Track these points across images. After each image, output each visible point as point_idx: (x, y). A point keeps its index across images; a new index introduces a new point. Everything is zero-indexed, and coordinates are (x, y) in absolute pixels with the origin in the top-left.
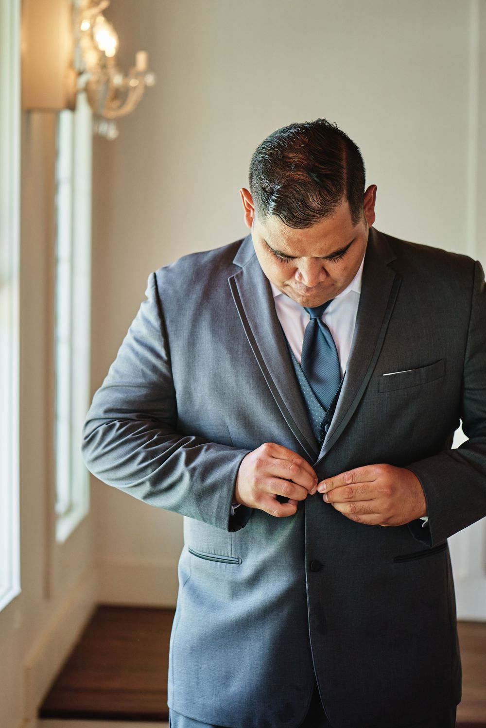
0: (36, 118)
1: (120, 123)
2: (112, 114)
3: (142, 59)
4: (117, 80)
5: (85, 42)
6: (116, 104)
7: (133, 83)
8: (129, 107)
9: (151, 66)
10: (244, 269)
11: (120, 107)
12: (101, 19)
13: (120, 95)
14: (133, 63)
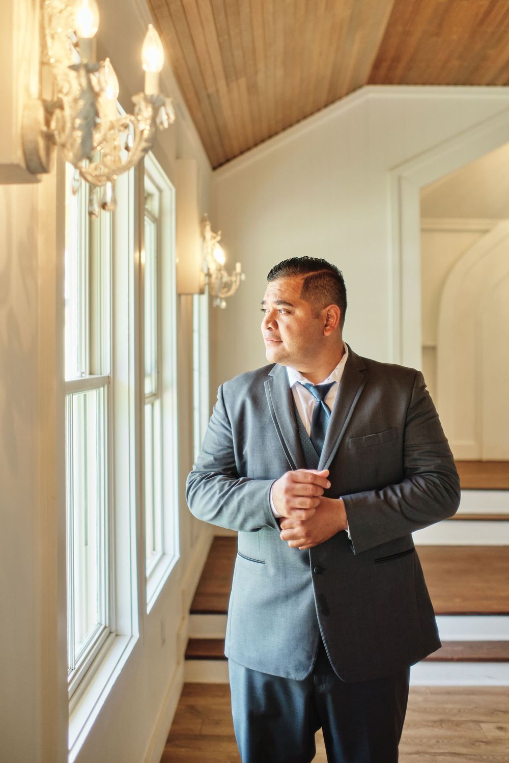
0: (183, 298)
1: (227, 300)
2: (223, 296)
3: (238, 266)
4: (226, 278)
5: (209, 258)
6: (226, 290)
7: (234, 279)
8: (232, 292)
9: (243, 270)
10: (275, 378)
11: (227, 292)
12: (218, 245)
13: (227, 286)
14: (234, 269)
